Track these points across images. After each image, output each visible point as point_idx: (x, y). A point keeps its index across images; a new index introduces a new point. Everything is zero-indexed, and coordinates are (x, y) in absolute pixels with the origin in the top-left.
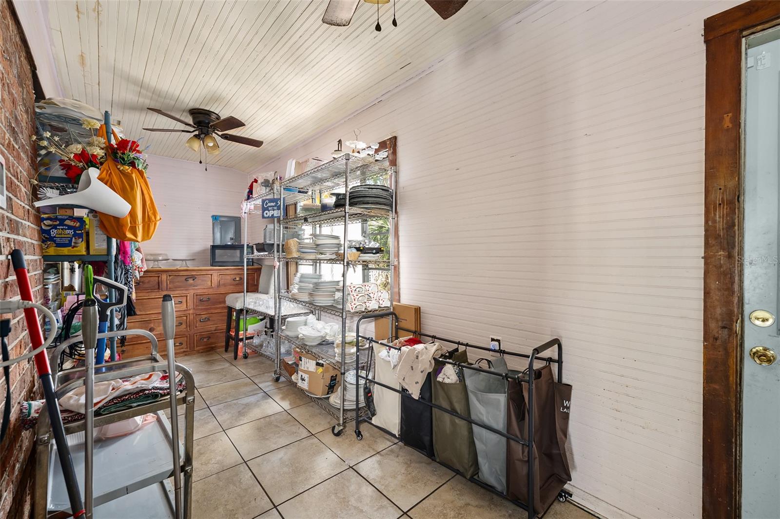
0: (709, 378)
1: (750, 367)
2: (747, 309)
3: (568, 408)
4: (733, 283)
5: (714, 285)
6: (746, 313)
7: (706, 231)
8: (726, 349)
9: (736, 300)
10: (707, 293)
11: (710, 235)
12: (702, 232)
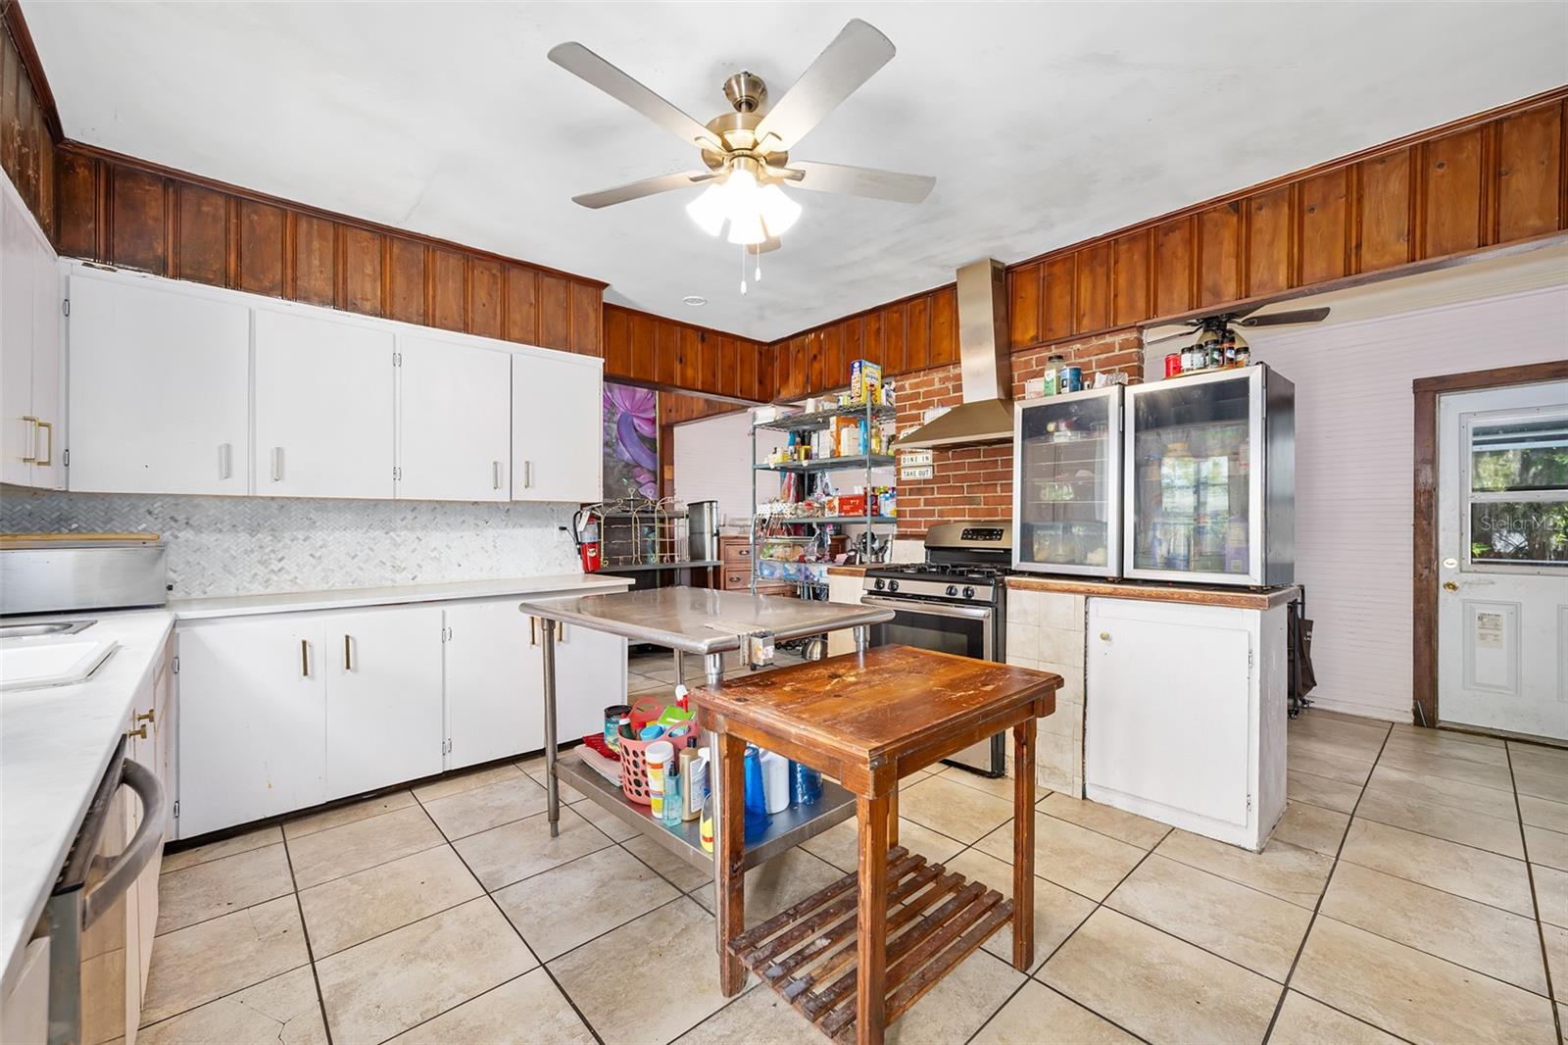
0: (1417, 600)
1: (1444, 594)
2: (1441, 558)
3: (1310, 637)
4: (1431, 540)
5: (1420, 542)
6: (1441, 560)
7: (1415, 508)
8: (1427, 581)
9: (1433, 551)
10: (1415, 547)
11: (1418, 511)
12: (1413, 510)
